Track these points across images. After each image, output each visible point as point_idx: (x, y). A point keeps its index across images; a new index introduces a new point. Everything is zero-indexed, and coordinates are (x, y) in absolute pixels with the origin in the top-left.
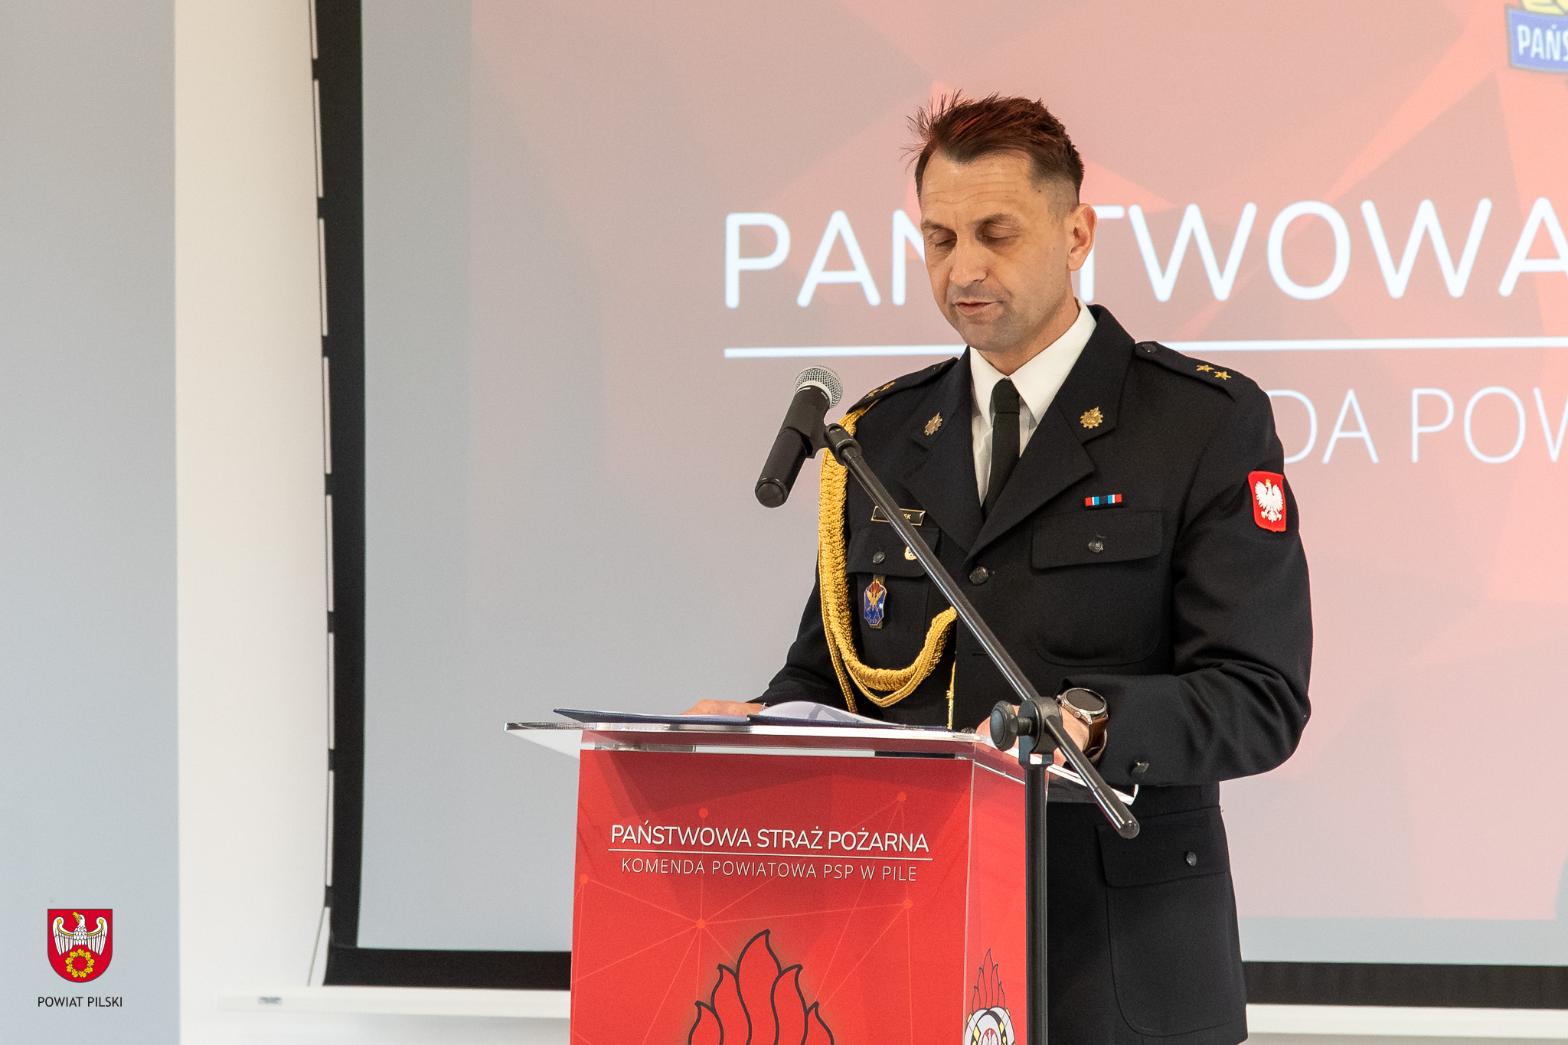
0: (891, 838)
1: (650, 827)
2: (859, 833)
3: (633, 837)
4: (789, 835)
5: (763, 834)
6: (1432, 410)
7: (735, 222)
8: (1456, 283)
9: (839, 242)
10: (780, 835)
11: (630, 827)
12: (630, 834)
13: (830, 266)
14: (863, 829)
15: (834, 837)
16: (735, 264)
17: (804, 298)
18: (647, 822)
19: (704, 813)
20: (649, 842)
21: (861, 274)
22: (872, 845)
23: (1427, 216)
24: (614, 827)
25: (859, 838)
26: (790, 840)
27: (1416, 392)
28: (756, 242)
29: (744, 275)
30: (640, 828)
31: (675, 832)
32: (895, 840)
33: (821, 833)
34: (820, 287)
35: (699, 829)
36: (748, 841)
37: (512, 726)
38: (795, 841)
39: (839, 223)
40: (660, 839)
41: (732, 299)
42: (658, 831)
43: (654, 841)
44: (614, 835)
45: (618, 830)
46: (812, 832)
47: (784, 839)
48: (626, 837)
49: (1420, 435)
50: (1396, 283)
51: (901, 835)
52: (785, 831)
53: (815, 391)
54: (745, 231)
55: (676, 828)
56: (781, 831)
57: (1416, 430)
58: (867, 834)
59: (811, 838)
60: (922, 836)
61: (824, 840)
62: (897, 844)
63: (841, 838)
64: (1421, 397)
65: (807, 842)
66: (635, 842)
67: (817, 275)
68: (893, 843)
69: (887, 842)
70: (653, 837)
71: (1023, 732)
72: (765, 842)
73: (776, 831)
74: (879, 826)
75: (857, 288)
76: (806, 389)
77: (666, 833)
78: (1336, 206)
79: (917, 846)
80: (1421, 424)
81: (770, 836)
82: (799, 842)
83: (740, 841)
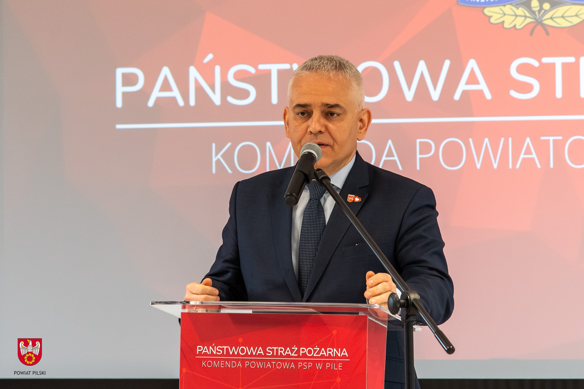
0: (330, 351)
1: (215, 347)
2: (315, 349)
3: (207, 351)
4: (281, 350)
5: (269, 349)
6: (425, 148)
7: (120, 72)
8: (435, 95)
9: (166, 79)
10: (277, 350)
11: (206, 347)
12: (206, 350)
13: (162, 89)
14: (317, 347)
15: (303, 350)
16: (120, 89)
17: (151, 103)
18: (214, 344)
19: (241, 340)
20: (215, 353)
21: (175, 93)
22: (321, 353)
23: (422, 67)
24: (198, 347)
25: (315, 351)
26: (282, 352)
27: (418, 141)
28: (130, 80)
29: (124, 94)
30: (211, 347)
31: (227, 349)
32: (332, 351)
33: (297, 349)
34: (158, 99)
35: (238, 347)
36: (262, 352)
37: (152, 304)
38: (284, 352)
39: (166, 71)
40: (220, 352)
41: (119, 104)
42: (219, 348)
43: (217, 353)
44: (198, 350)
45: (200, 348)
46: (293, 348)
47: (279, 352)
48: (204, 351)
49: (420, 159)
50: (409, 95)
51: (335, 350)
52: (279, 348)
53: (310, 154)
54: (124, 75)
55: (227, 347)
56: (278, 348)
57: (418, 156)
58: (318, 349)
59: (292, 351)
60: (344, 349)
61: (298, 352)
62: (333, 353)
63: (306, 351)
64: (420, 143)
65: (290, 353)
66: (208, 353)
67: (156, 93)
68: (331, 353)
69: (328, 352)
70: (217, 351)
71: (402, 306)
72: (270, 353)
73: (275, 348)
74: (324, 345)
75: (174, 99)
76: (306, 153)
77: (223, 349)
78: (383, 63)
79: (342, 354)
80: (420, 154)
81: (273, 350)
82: (286, 353)
83: (258, 352)
